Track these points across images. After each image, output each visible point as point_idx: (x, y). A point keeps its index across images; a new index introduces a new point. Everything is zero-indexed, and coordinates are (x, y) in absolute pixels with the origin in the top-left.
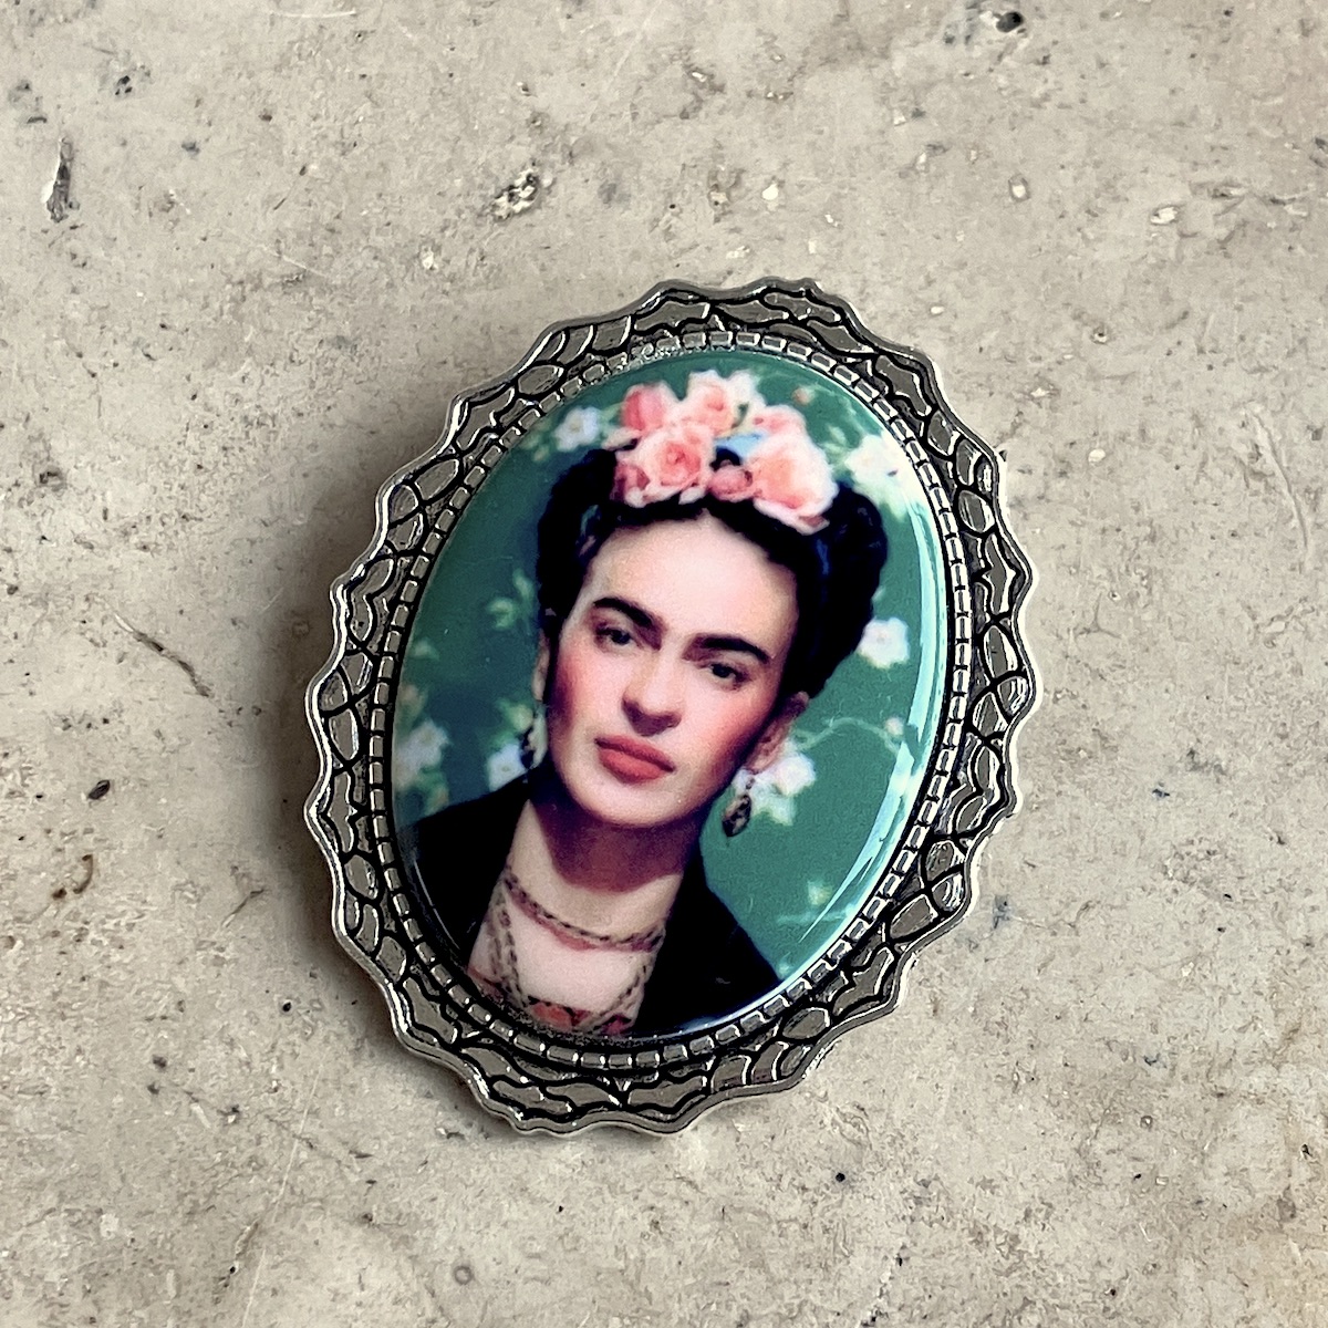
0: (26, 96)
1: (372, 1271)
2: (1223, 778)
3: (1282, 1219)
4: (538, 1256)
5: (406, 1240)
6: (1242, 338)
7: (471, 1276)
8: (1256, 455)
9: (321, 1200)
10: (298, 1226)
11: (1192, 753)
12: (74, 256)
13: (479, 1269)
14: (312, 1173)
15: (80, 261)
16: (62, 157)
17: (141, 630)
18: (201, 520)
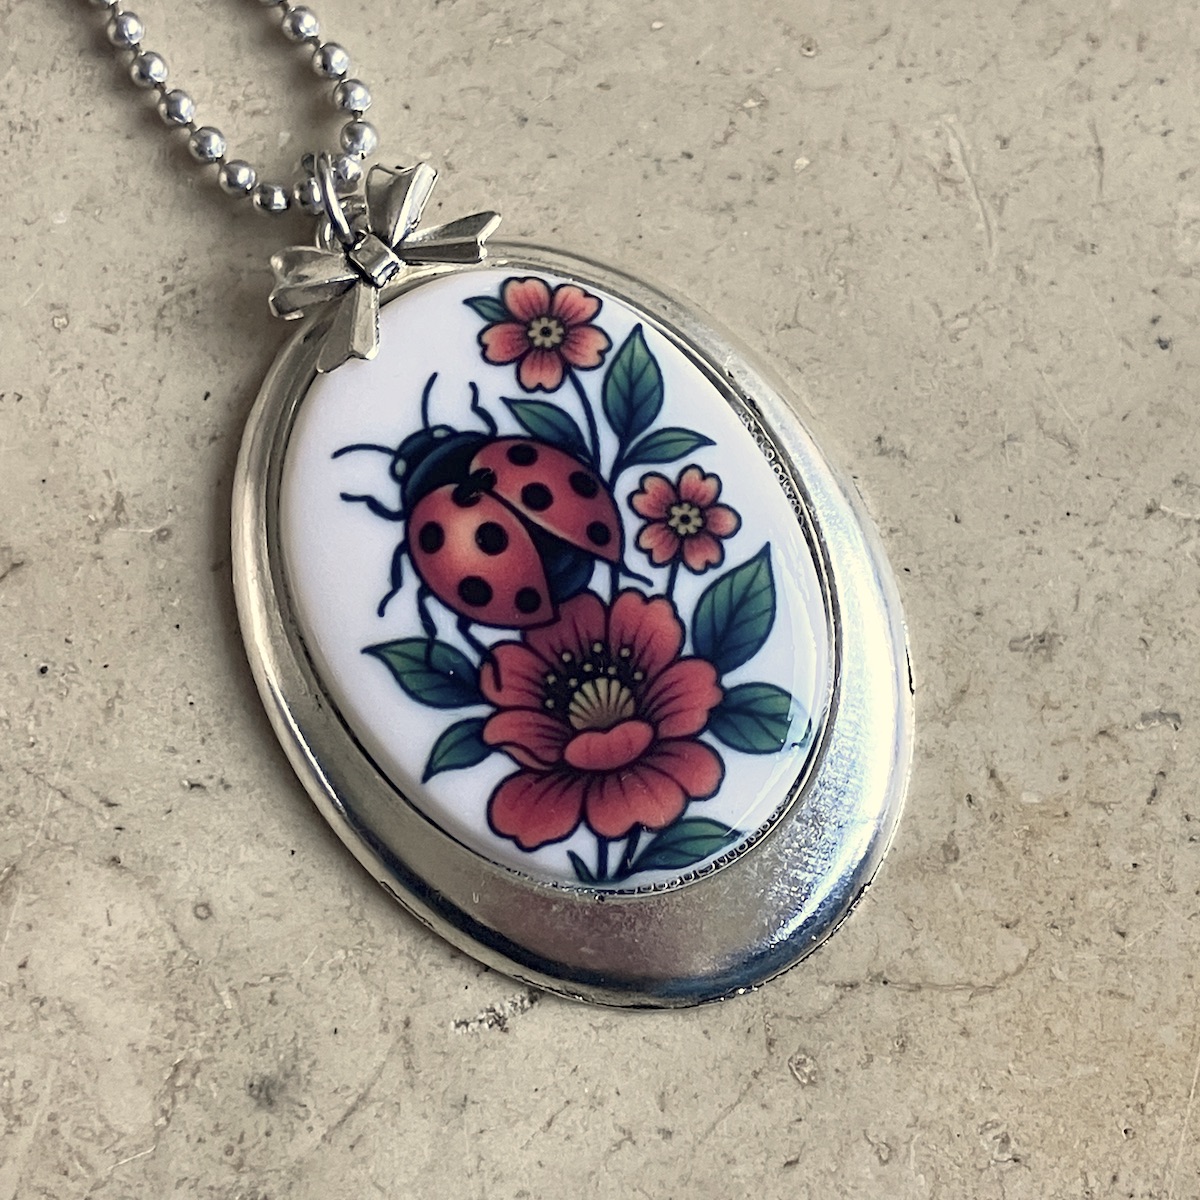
1: (119, 908)
2: (907, 462)
3: (948, 861)
4: (270, 895)
5: (151, 881)
6: (939, 53)
7: (210, 913)
8: (948, 163)
9: (73, 844)
10: (52, 867)
11: (879, 439)
13: (216, 905)
14: (66, 820)
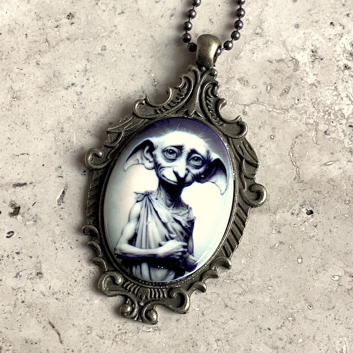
0: (60, 170)
15: (61, 217)
16: (64, 189)
17: (50, 321)
18: (73, 295)
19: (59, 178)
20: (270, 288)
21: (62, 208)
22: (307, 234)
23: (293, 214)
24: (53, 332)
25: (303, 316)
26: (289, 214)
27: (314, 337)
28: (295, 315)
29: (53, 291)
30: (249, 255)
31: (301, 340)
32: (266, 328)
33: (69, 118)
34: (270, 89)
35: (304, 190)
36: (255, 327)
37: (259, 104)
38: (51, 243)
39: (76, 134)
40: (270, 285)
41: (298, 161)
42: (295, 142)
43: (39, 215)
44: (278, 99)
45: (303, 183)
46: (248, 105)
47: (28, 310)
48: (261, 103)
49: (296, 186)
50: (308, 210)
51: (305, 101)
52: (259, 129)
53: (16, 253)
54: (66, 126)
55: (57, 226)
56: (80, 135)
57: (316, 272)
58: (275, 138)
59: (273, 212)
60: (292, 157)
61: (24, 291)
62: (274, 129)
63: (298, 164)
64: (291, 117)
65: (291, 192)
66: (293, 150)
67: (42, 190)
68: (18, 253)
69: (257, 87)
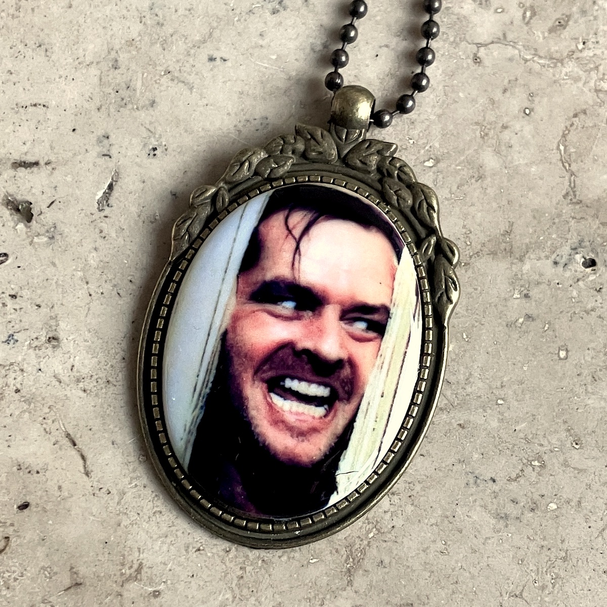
0: (106, 141)
12: (101, 232)
15: (103, 234)
16: (112, 179)
17: (69, 432)
19: (104, 157)
20: (500, 402)
21: (106, 217)
22: (580, 304)
23: (556, 263)
24: (73, 452)
25: (561, 459)
26: (549, 262)
27: (579, 502)
28: (545, 457)
29: (78, 374)
30: (465, 337)
31: (553, 506)
32: (487, 477)
33: (131, 42)
34: (531, 18)
35: (582, 218)
36: (467, 473)
37: (506, 45)
38: (80, 282)
39: (143, 75)
40: (500, 397)
41: (575, 161)
42: (572, 125)
43: (59, 225)
44: (544, 38)
45: (581, 205)
46: (486, 45)
47: (26, 407)
48: (511, 43)
49: (567, 210)
50: (588, 258)
51: (596, 46)
52: (503, 93)
53: (10, 295)
54: (123, 57)
55: (92, 251)
56: (149, 77)
57: (594, 378)
58: (532, 113)
59: (517, 256)
60: (563, 152)
61: (22, 370)
62: (531, 95)
63: (574, 167)
64: (566, 75)
65: (557, 220)
66: (566, 140)
67: (69, 179)
68: (13, 297)
69: (506, 11)
